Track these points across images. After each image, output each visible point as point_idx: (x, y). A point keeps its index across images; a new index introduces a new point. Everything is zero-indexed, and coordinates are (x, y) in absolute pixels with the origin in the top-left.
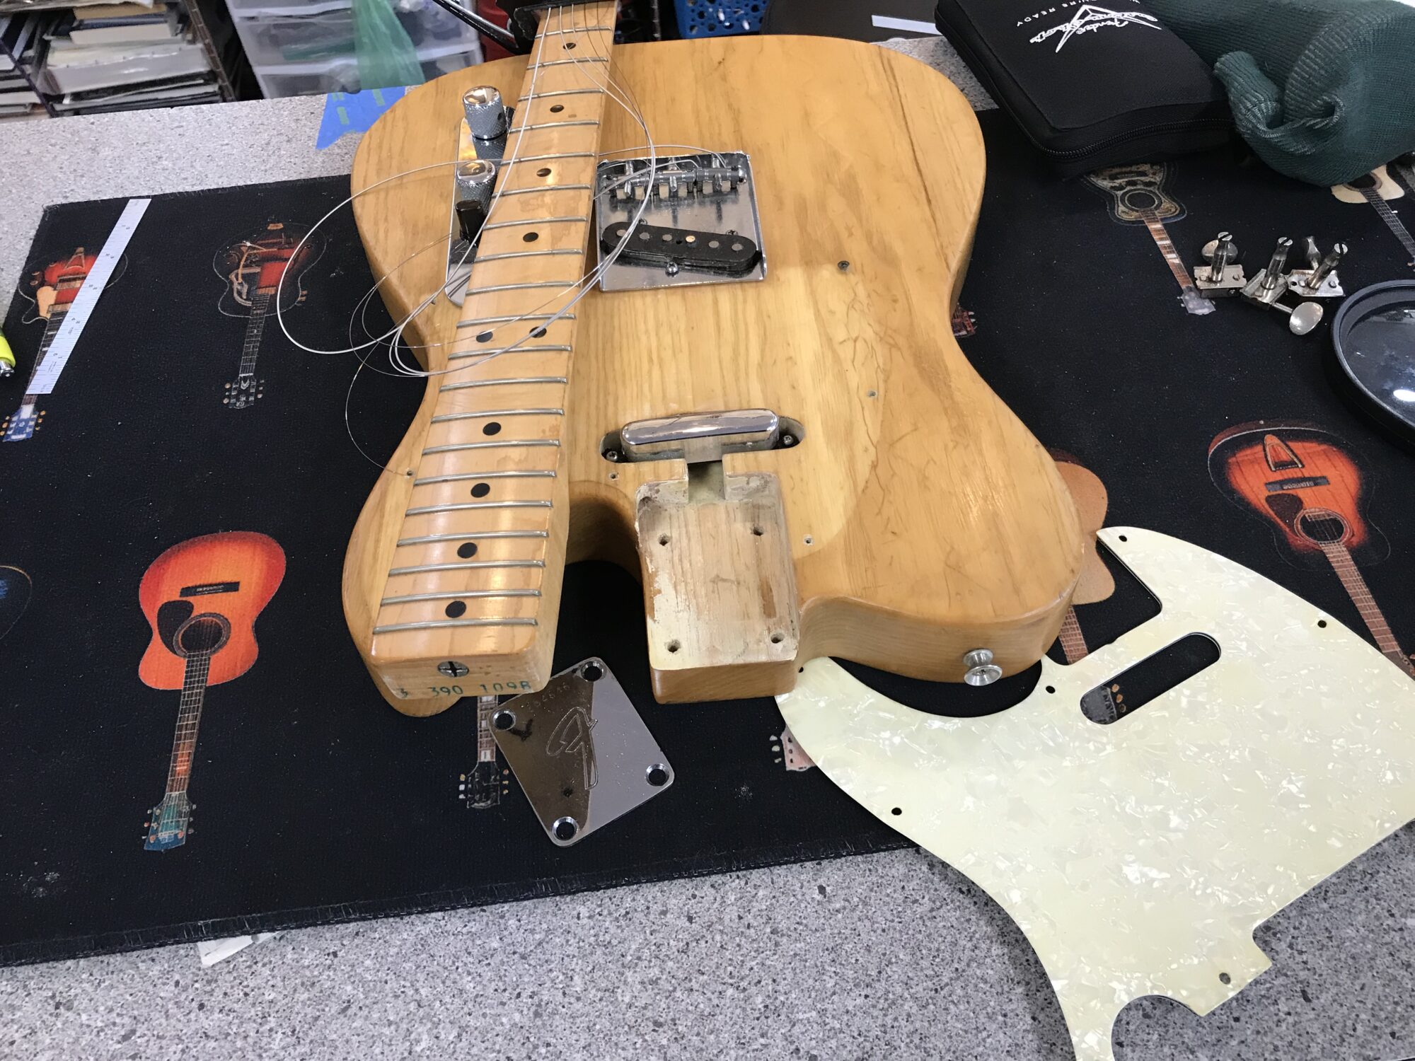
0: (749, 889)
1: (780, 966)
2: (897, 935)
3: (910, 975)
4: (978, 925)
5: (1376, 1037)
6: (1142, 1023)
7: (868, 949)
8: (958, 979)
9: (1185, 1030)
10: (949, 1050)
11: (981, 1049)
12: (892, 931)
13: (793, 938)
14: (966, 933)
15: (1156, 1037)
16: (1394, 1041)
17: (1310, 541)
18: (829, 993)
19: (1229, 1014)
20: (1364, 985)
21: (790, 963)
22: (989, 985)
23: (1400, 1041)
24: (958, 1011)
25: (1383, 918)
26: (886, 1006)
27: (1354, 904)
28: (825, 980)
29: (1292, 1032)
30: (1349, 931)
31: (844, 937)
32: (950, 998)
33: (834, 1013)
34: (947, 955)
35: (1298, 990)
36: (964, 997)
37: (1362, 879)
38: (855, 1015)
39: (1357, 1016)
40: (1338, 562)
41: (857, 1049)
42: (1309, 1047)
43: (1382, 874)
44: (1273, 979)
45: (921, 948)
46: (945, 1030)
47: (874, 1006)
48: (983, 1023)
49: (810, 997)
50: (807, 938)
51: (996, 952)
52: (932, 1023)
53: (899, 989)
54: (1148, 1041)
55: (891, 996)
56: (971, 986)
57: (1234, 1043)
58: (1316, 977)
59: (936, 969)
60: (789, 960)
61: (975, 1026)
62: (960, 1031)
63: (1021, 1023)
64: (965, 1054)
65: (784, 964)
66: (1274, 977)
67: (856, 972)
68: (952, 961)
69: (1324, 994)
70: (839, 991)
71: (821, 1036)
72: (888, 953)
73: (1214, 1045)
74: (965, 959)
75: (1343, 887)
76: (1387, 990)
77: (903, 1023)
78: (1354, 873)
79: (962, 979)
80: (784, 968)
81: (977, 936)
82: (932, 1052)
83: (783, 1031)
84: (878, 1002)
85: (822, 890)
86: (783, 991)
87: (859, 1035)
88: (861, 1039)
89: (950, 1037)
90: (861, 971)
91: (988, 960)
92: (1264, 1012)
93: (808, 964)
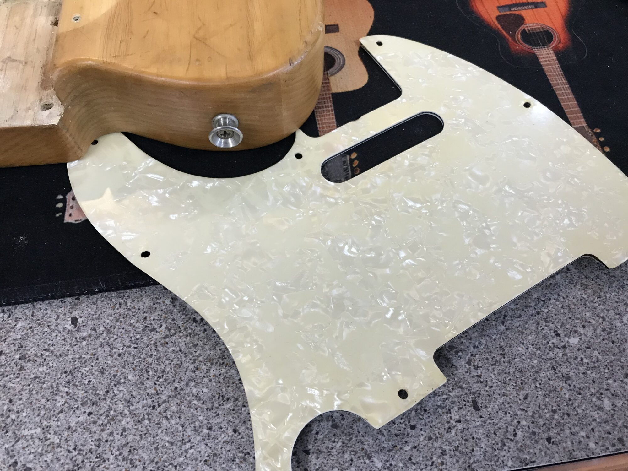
0: (10, 321)
1: (19, 388)
2: (131, 359)
3: (134, 393)
4: (203, 349)
5: (533, 442)
6: (330, 432)
7: (102, 372)
8: (175, 396)
9: (366, 438)
10: (153, 461)
11: (181, 459)
12: (127, 354)
13: (38, 363)
14: (191, 357)
15: (340, 444)
16: (549, 446)
17: (526, 47)
18: (57, 411)
19: (407, 422)
20: (527, 395)
21: (29, 385)
22: (202, 402)
23: (554, 446)
24: (169, 426)
25: (550, 337)
26: (106, 421)
27: (527, 326)
28: (56, 400)
29: (459, 438)
30: (519, 349)
31: (83, 361)
32: (165, 414)
33: (57, 429)
34: (170, 376)
35: (470, 400)
36: (177, 412)
37: (535, 305)
38: (75, 431)
39: (519, 422)
40: (546, 61)
41: (70, 462)
42: (473, 450)
43: (553, 301)
44: (450, 391)
45: (149, 369)
46: (154, 443)
47: (95, 423)
48: (189, 436)
49: (38, 415)
50: (50, 363)
51: (214, 373)
52: (144, 437)
53: (120, 406)
54: (332, 448)
55: (112, 413)
56: (186, 402)
57: (407, 448)
58: (487, 389)
59: (158, 388)
60: (28, 382)
61: (181, 439)
62: (167, 444)
63: (223, 435)
64: (166, 464)
65: (23, 386)
66: (450, 389)
67: (86, 392)
68: (174, 381)
69: (492, 403)
70: (66, 410)
71: (39, 450)
72: (119, 374)
73: (389, 451)
74: (185, 378)
75: (519, 312)
76: (547, 400)
77: (117, 437)
78: (530, 300)
79: (179, 396)
80: (22, 390)
81: (201, 358)
82: (137, 463)
83: (7, 446)
84: (99, 418)
85: (74, 321)
86: (16, 410)
87: (75, 449)
88: (75, 453)
89: (157, 449)
90: (91, 391)
91: (206, 380)
92: (438, 420)
93: (45, 386)
